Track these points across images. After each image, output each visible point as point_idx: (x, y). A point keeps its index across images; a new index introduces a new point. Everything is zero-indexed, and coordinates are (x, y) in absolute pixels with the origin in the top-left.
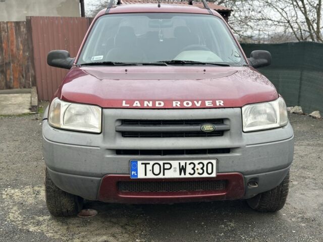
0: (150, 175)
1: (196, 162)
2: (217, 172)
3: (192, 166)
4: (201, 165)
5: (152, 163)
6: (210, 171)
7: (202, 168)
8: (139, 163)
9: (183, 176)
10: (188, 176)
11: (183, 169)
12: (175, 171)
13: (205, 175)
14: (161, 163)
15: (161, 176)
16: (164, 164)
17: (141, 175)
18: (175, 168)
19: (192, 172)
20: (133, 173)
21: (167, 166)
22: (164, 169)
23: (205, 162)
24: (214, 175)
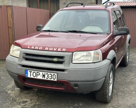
0: (32, 77)
1: (49, 74)
2: (57, 79)
3: (47, 75)
4: (51, 75)
5: (33, 72)
6: (54, 78)
7: (51, 77)
8: (29, 71)
9: (44, 79)
10: (46, 79)
11: (44, 76)
12: (41, 76)
13: (52, 79)
14: (36, 72)
15: (36, 77)
17: (29, 76)
19: (47, 77)
20: (26, 75)
22: (37, 75)
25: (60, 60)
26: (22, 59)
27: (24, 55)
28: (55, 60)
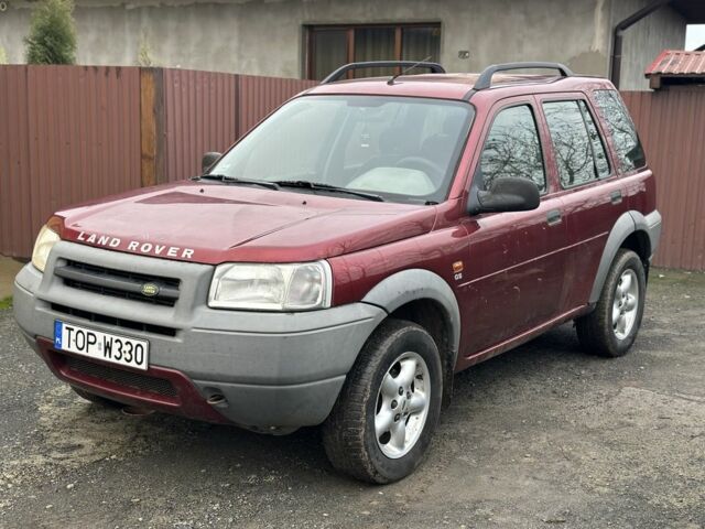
0: (73, 349)
1: (124, 340)
2: (149, 364)
3: (118, 345)
4: (129, 347)
5: (76, 329)
6: (139, 360)
7: (130, 352)
8: (64, 326)
9: (107, 359)
10: (113, 360)
11: (108, 348)
12: (100, 349)
13: (133, 364)
14: (85, 331)
15: (83, 352)
16: (89, 334)
17: (65, 347)
18: (100, 344)
19: (118, 356)
20: (58, 339)
21: (91, 339)
22: (89, 343)
23: (135, 343)
24: (144, 367)
25: (166, 291)
26: (52, 281)
27: (61, 264)
28: (150, 289)
